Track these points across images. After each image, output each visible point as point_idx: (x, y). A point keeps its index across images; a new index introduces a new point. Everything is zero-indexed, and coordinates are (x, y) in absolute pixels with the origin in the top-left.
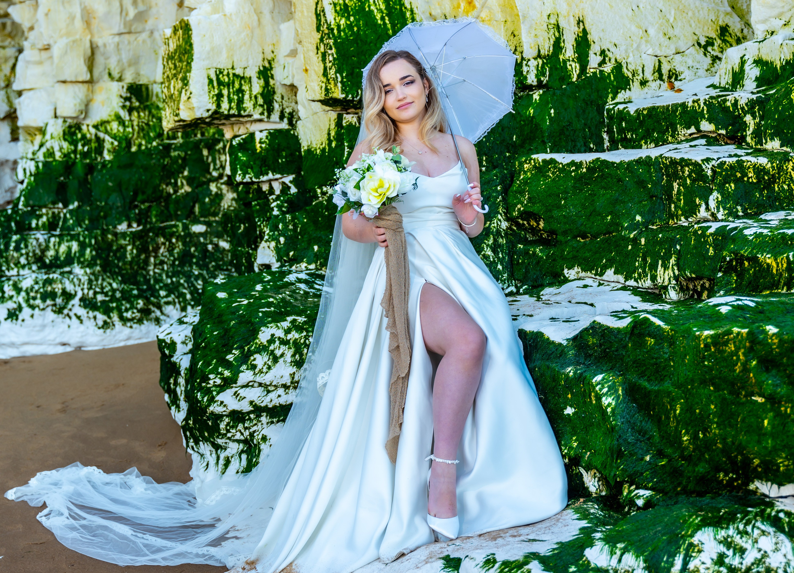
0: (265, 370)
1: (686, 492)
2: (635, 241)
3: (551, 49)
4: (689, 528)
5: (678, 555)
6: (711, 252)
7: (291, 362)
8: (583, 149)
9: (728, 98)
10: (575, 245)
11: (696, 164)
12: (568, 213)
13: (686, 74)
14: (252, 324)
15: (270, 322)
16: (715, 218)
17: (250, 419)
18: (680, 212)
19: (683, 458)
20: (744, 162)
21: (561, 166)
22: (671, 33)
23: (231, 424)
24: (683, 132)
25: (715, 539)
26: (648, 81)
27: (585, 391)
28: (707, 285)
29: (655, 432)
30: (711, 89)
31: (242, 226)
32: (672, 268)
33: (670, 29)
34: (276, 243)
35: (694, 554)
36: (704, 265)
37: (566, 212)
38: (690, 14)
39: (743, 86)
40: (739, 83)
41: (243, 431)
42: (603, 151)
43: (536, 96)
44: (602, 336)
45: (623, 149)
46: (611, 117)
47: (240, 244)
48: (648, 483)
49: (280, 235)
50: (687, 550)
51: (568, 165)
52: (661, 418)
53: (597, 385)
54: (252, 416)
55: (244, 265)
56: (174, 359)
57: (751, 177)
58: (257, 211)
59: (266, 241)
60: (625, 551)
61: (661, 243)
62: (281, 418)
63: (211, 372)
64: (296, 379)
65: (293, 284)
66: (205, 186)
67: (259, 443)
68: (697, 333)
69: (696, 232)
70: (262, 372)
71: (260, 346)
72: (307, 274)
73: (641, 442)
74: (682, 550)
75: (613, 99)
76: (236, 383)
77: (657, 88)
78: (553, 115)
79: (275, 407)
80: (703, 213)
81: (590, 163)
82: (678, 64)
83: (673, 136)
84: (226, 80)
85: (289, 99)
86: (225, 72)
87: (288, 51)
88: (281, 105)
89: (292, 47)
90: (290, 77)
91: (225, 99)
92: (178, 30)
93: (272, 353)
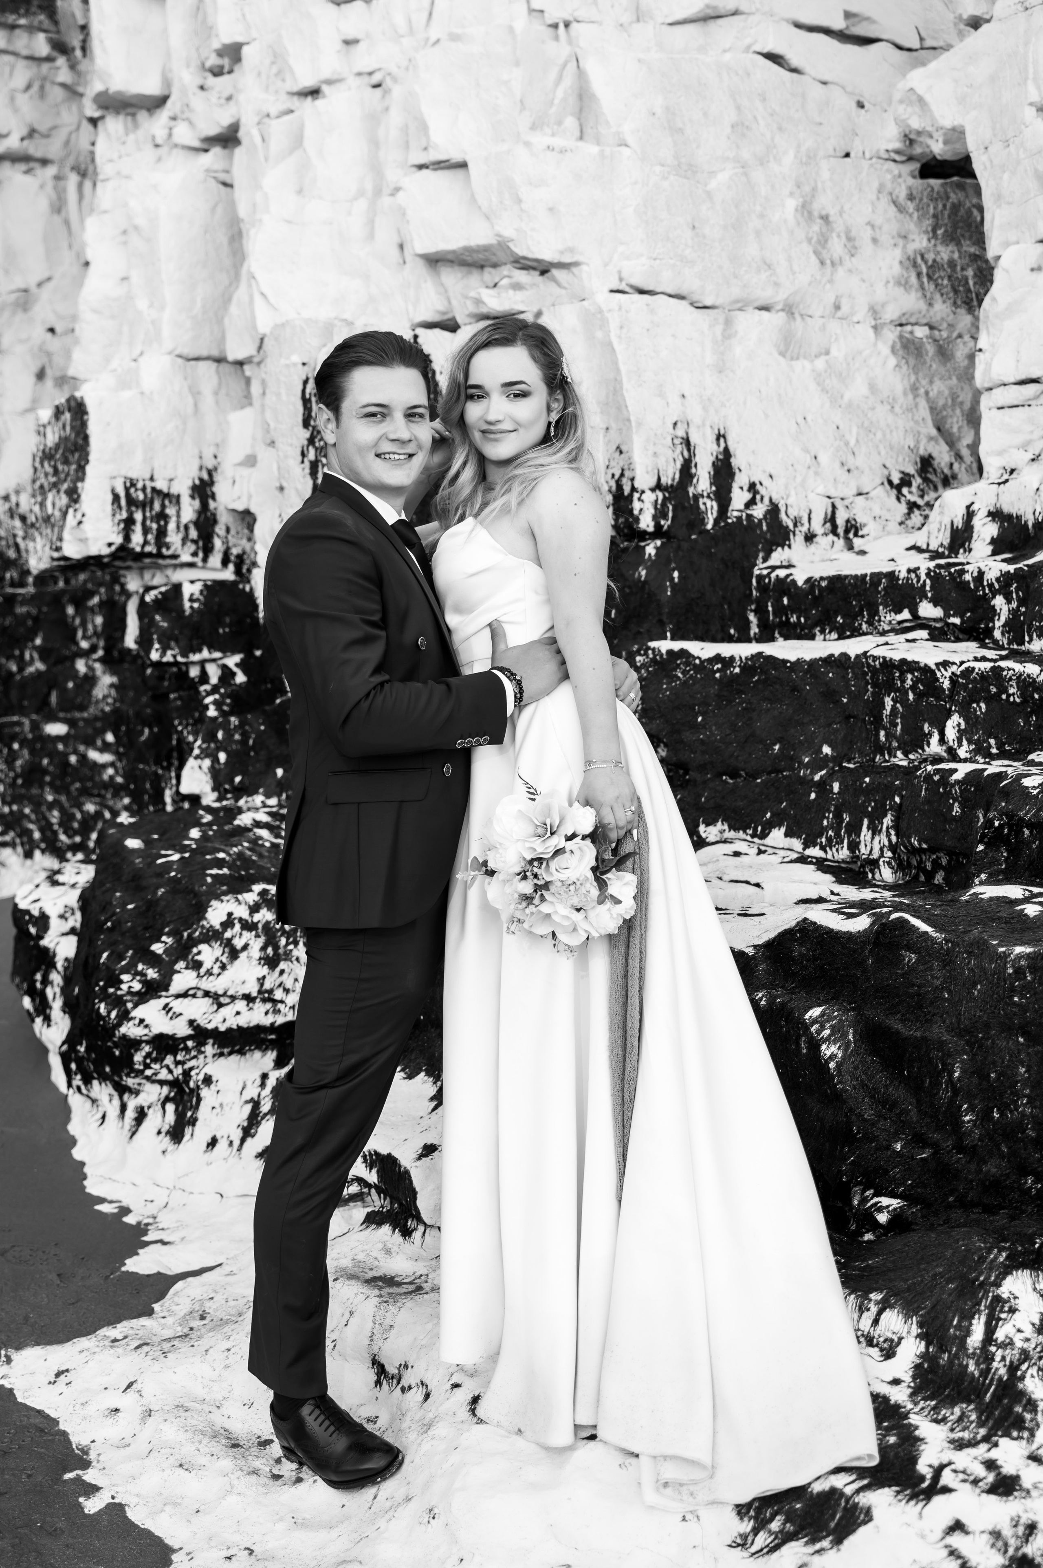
0: (216, 970)
1: (964, 1204)
2: (823, 787)
3: (677, 476)
4: (991, 1269)
5: (977, 1316)
6: (956, 810)
7: (260, 959)
8: (719, 636)
9: (967, 567)
10: (720, 788)
11: (926, 669)
12: (709, 737)
13: (870, 528)
14: (196, 895)
15: (225, 893)
16: (953, 756)
17: (187, 1050)
18: (895, 744)
19: (960, 1149)
20: (1003, 669)
21: (697, 661)
22: (851, 462)
23: (154, 1055)
24: (888, 618)
25: (1035, 1289)
26: (815, 536)
27: (788, 1032)
28: (944, 861)
29: (911, 1104)
30: (913, 552)
31: (147, 731)
32: (888, 831)
33: (850, 457)
34: (213, 762)
35: (1003, 1316)
36: (945, 830)
37: (705, 734)
38: (879, 435)
39: (970, 550)
40: (962, 545)
41: (172, 1067)
42: (749, 640)
43: (651, 549)
44: (818, 943)
45: (781, 639)
46: (763, 587)
47: (142, 759)
48: (897, 1187)
49: (218, 749)
50: (992, 1308)
51: (709, 660)
52: (923, 1082)
53: (812, 1024)
54: (190, 1044)
55: (146, 792)
56: (44, 942)
57: (1013, 694)
58: (178, 709)
59: (197, 757)
60: (884, 1306)
61: (869, 791)
62: (237, 1048)
63: (125, 970)
64: (267, 985)
65: (250, 830)
66: (68, 664)
67: (198, 1087)
68: (1001, 950)
69: (929, 777)
70: (211, 974)
71: (208, 931)
72: (269, 814)
73: (885, 1119)
74: (982, 1308)
75: (765, 560)
76: (167, 990)
77: (829, 547)
78: (676, 580)
79: (230, 1030)
80: (934, 747)
81: (746, 658)
82: (861, 512)
83: (870, 623)
84: (141, 497)
85: (238, 533)
86: (140, 485)
87: (240, 457)
88: (226, 542)
89: (248, 451)
90: (244, 499)
91: (138, 528)
92: (63, 413)
93: (229, 943)
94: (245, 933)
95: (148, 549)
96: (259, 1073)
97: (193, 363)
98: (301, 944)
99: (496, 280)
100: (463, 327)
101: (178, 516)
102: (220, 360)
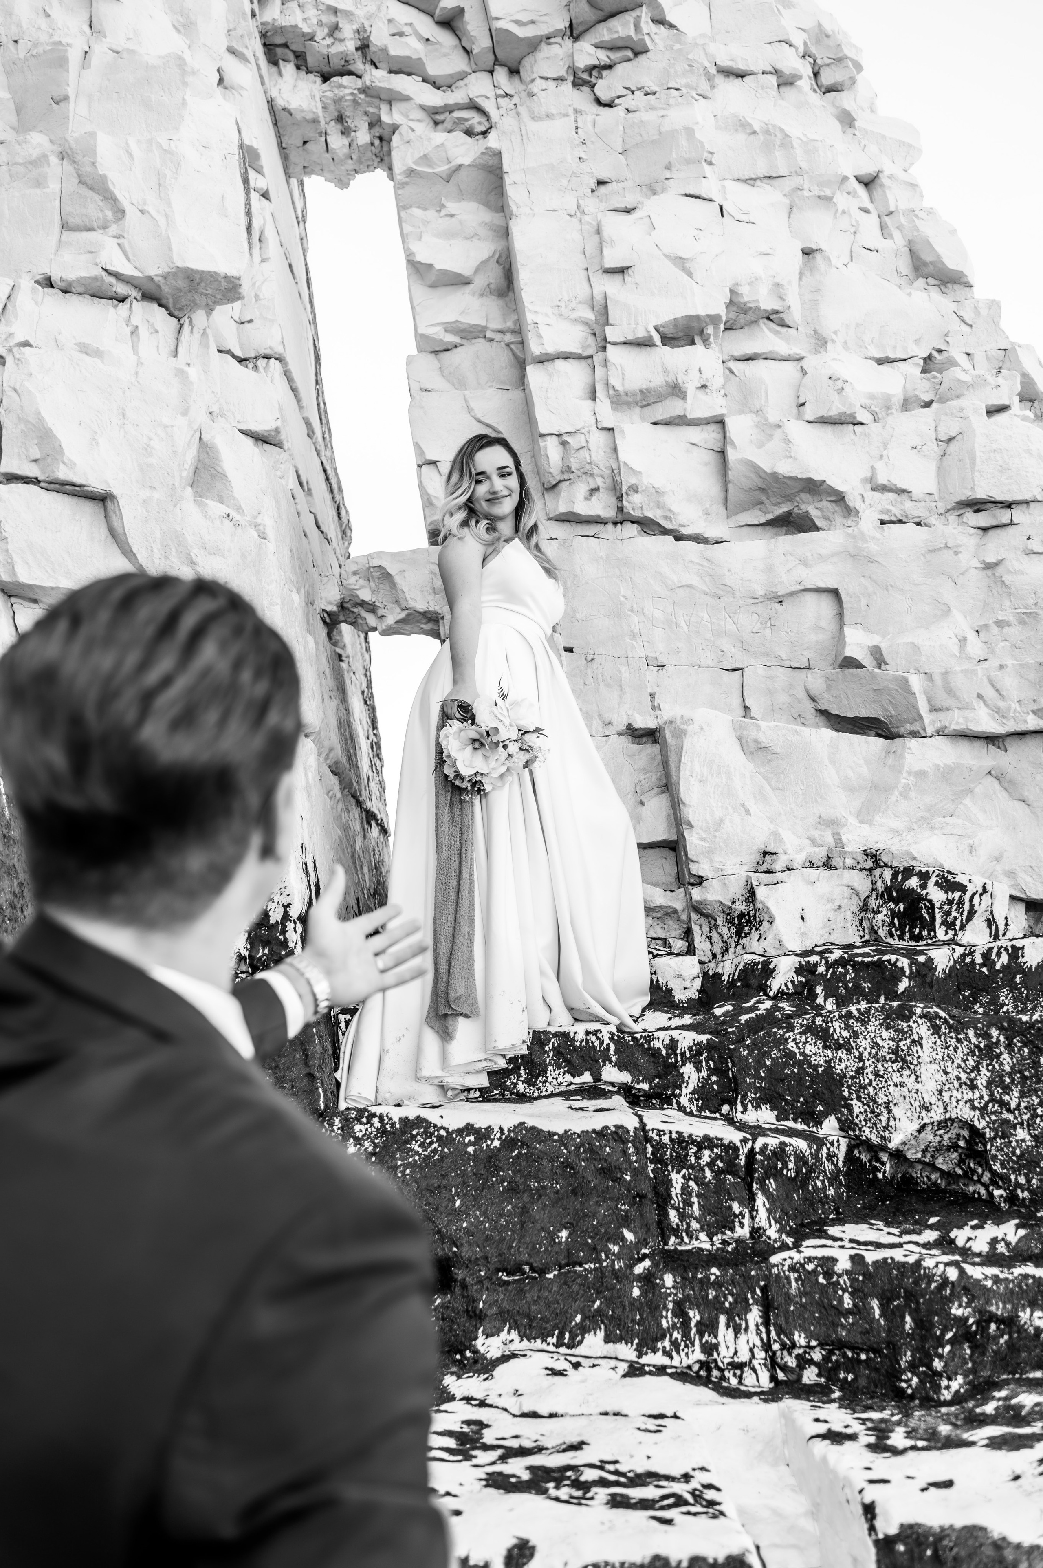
2: (650, 1280)
6: (847, 1301)
9: (653, 1034)
10: (502, 1289)
11: (730, 1146)
12: (474, 1224)
18: (694, 1225)
20: (786, 1145)
21: (443, 1132)
24: (560, 1080)
37: (469, 1222)
51: (460, 1131)
57: (791, 1169)
81: (509, 1130)
83: (530, 1083)
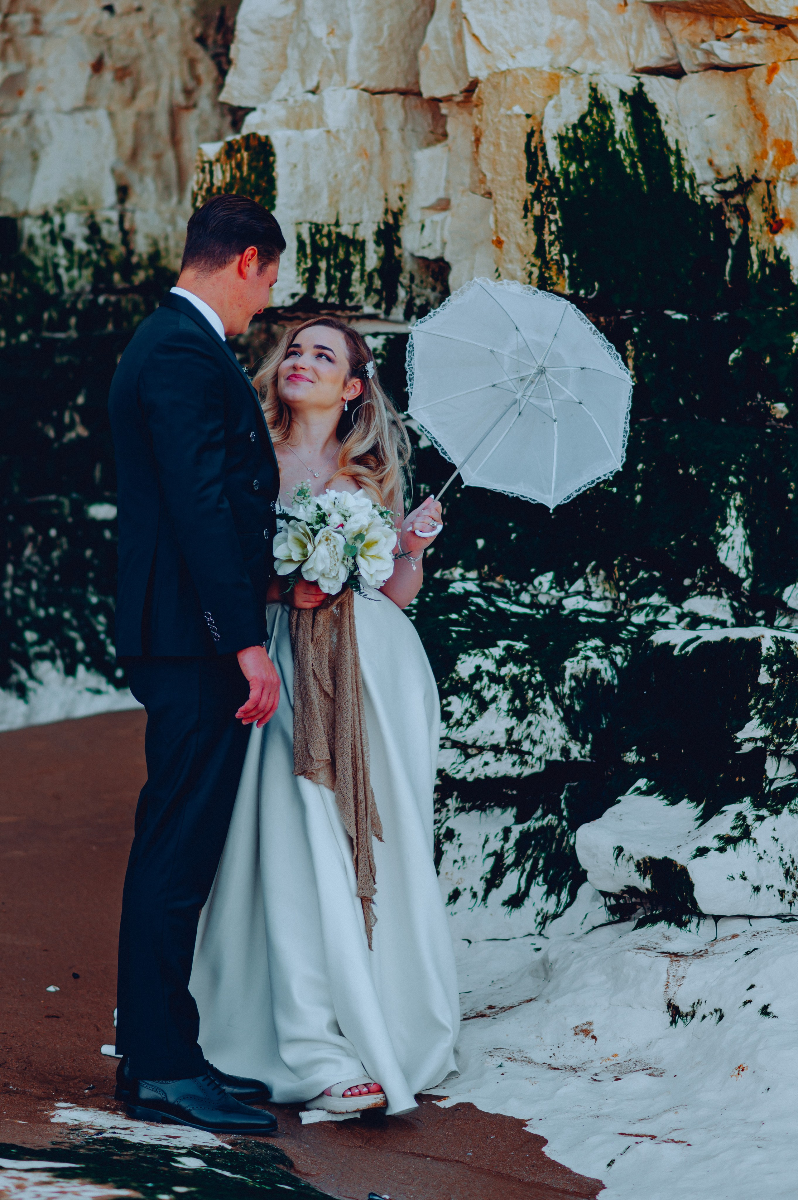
0: (465, 721)
7: (509, 711)
15: (472, 648)
62: (478, 803)
64: (516, 737)
65: (467, 597)
70: (461, 725)
71: (457, 682)
72: (475, 585)
79: (477, 780)
84: (326, 243)
85: (422, 282)
86: (325, 231)
87: (432, 200)
88: (409, 291)
89: (441, 194)
90: (438, 246)
91: (322, 278)
92: (239, 151)
93: (477, 696)
94: (493, 685)
95: (331, 300)
96: (502, 827)
97: (378, 96)
98: (548, 697)
99: (729, 32)
100: (690, 75)
101: (363, 264)
102: (404, 93)
